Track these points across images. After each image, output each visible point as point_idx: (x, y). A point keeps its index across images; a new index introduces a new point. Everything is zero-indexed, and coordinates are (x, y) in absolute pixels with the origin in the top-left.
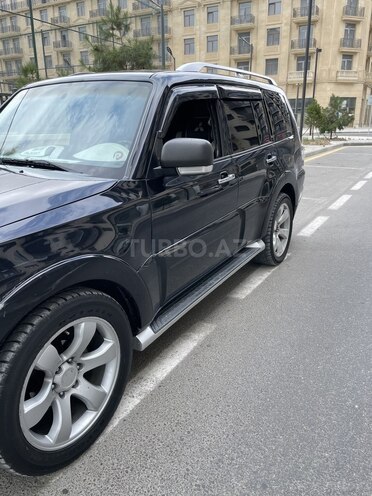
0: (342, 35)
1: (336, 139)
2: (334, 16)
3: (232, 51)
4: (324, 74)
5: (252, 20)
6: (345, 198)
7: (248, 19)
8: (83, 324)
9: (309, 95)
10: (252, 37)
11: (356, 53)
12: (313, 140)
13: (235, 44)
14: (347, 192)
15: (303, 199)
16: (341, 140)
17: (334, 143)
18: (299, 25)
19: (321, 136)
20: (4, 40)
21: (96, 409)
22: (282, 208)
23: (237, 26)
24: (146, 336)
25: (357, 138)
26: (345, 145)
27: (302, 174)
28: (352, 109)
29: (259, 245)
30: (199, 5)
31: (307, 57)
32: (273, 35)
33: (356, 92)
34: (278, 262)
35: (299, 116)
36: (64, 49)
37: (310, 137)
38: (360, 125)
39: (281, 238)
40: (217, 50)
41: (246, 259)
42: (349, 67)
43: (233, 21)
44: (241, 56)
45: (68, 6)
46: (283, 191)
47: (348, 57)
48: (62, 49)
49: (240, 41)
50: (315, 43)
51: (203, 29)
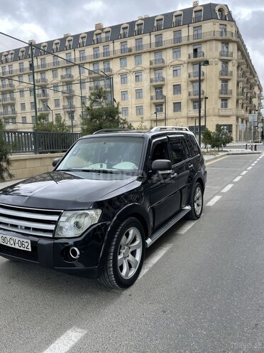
0: (220, 88)
1: (222, 151)
2: (214, 77)
3: (152, 98)
4: (211, 111)
5: (163, 80)
6: (230, 186)
7: (161, 79)
8: (132, 230)
9: (202, 124)
10: (164, 90)
11: (229, 98)
12: (208, 152)
13: (154, 94)
14: (231, 183)
15: (207, 187)
16: (225, 151)
17: (221, 154)
18: (193, 82)
19: (213, 149)
20: (4, 93)
21: (135, 268)
22: (197, 190)
23: (154, 83)
24: (149, 241)
25: (235, 150)
26: (228, 154)
27: (206, 172)
28: (230, 131)
29: (188, 208)
30: (130, 71)
31: (200, 101)
32: (177, 88)
33: (232, 121)
34: (198, 217)
35: (198, 136)
36: (44, 98)
37: (206, 150)
38: (237, 141)
39: (198, 205)
40: (142, 98)
41: (183, 215)
42: (226, 106)
43: (151, 81)
44: (158, 101)
45: (47, 72)
46: (197, 181)
47: (225, 100)
48: (42, 98)
49: (157, 92)
50: (203, 93)
51: (133, 85)
